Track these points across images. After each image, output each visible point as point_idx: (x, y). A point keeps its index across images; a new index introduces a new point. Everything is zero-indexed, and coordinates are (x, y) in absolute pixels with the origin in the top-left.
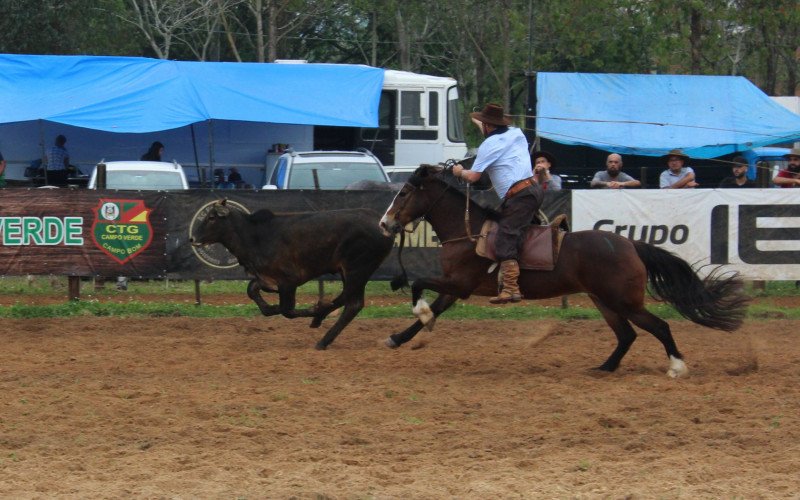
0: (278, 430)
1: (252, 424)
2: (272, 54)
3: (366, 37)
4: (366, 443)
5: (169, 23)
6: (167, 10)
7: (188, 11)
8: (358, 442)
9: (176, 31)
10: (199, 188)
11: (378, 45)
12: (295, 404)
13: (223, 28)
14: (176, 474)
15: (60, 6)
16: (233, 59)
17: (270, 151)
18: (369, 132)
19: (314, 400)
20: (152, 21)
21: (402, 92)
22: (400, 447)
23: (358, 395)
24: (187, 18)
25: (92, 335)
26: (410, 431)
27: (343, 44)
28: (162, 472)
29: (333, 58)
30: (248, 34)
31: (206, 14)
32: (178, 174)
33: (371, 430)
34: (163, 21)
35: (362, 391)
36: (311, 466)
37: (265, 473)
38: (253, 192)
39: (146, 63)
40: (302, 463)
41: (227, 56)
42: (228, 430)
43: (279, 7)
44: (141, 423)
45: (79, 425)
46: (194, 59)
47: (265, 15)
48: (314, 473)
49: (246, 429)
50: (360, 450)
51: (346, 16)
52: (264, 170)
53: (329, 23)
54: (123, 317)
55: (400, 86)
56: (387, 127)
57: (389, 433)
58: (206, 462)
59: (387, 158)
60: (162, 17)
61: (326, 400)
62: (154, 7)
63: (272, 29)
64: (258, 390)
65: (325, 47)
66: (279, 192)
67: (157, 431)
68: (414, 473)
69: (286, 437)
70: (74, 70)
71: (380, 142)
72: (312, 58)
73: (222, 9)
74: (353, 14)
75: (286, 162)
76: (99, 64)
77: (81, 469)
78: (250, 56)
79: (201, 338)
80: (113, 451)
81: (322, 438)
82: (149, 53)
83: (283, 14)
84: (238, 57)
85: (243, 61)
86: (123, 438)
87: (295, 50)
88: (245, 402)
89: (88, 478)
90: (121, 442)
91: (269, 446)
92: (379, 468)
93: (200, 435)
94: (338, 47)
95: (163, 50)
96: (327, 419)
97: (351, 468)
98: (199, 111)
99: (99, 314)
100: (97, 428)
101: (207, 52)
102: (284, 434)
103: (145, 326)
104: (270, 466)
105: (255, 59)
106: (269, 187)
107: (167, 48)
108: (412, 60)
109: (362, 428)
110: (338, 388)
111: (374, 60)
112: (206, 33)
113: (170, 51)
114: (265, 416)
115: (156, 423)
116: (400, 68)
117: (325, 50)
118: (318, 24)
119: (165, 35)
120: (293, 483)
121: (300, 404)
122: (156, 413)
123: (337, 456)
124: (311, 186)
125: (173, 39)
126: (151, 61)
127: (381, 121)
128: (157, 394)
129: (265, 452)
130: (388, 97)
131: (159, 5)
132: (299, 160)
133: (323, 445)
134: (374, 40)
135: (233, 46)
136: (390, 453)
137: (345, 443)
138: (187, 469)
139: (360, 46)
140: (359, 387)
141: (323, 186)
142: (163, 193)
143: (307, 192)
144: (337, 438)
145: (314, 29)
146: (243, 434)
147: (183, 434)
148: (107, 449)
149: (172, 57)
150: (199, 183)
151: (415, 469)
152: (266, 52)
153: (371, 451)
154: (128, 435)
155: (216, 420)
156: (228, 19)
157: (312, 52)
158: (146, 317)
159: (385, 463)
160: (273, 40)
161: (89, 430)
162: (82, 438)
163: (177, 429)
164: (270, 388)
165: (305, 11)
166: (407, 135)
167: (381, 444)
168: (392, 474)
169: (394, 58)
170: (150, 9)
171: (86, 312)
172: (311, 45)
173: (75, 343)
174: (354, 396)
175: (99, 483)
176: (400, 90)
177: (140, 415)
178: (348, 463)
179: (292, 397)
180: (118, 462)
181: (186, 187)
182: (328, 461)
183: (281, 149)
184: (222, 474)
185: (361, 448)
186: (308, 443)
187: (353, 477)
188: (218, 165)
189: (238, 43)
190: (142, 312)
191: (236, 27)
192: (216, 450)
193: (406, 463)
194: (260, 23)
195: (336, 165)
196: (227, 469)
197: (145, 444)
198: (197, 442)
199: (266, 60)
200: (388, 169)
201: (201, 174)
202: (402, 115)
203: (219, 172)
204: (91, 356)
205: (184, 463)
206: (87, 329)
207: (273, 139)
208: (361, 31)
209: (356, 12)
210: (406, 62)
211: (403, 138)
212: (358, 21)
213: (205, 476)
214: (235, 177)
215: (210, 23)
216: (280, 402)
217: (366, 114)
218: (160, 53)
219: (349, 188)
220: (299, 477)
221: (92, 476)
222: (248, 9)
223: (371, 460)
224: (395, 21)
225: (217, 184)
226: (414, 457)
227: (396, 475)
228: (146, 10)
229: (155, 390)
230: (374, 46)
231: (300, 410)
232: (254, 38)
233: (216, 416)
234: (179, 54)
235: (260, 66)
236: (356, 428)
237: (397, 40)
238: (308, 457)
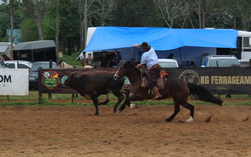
0: (206, 139)
1: (198, 137)
2: (204, 26)
3: (232, 21)
4: (233, 143)
5: (172, 17)
6: (171, 13)
7: (178, 14)
8: (231, 143)
9: (174, 20)
10: (182, 67)
11: (236, 23)
12: (211, 132)
13: (189, 19)
14: (175, 153)
15: (139, 13)
16: (192, 28)
17: (203, 55)
18: (233, 49)
19: (217, 130)
20: (167, 17)
21: (244, 37)
22: (243, 145)
23: (231, 129)
24: (178, 16)
25: (150, 111)
26: (247, 140)
27: (225, 23)
28: (171, 152)
29: (222, 27)
30: (196, 20)
31: (184, 14)
32: (175, 63)
33: (235, 139)
34: (171, 17)
35: (232, 128)
36: (216, 150)
37: (202, 152)
38: (198, 68)
39: (165, 30)
40: (214, 149)
41: (190, 27)
42: (191, 139)
43: (206, 12)
44: (165, 137)
45: (146, 138)
46: (180, 28)
47: (202, 15)
48: (218, 152)
49: (196, 139)
50: (231, 146)
51: (226, 15)
52: (201, 61)
53: (221, 17)
54: (159, 106)
55: (243, 35)
56: (239, 48)
57: (240, 140)
58: (184, 149)
59: (239, 57)
60: (170, 15)
61: (221, 130)
62: (168, 13)
63: (204, 19)
64: (200, 127)
65: (220, 24)
66: (206, 68)
67: (170, 140)
68: (248, 153)
69: (209, 142)
70: (143, 32)
71: (237, 52)
72: (216, 27)
73: (188, 13)
74: (228, 14)
75: (208, 59)
76: (151, 30)
77: (147, 151)
78: (197, 27)
79: (183, 112)
80: (157, 146)
81: (220, 142)
82: (166, 26)
83: (207, 14)
84: (193, 27)
85: (195, 28)
86: (159, 142)
87: (211, 25)
88: (196, 131)
89: (149, 154)
90: (159, 143)
91: (203, 144)
92: (237, 151)
93: (182, 141)
94: (224, 24)
95: (170, 25)
96: (221, 136)
97: (229, 151)
98: (181, 43)
99: (152, 105)
100: (152, 139)
101: (184, 26)
102: (208, 141)
103: (166, 108)
104: (204, 150)
105: (198, 28)
106: (203, 66)
107: (172, 25)
108: (246, 27)
109: (232, 139)
110: (225, 127)
111: (235, 28)
112: (183, 20)
113: (173, 26)
114: (202, 135)
115: (169, 137)
116: (243, 30)
117: (220, 25)
118: (218, 17)
119: (171, 21)
120: (211, 155)
121: (213, 132)
122: (169, 134)
123: (224, 147)
124: (216, 66)
125: (174, 22)
126: (167, 29)
127: (237, 46)
128: (169, 129)
129: (203, 146)
130: (239, 39)
131: (169, 12)
132: (212, 58)
133: (220, 144)
134: (235, 22)
135: (192, 24)
136: (241, 147)
137: (227, 143)
138: (179, 151)
139: (230, 23)
140: (231, 126)
141: (220, 66)
142: (171, 68)
143: (215, 68)
144: (224, 142)
145: (216, 18)
146: (196, 141)
147: (177, 141)
148: (155, 145)
149: (173, 27)
150: (182, 65)
151: (248, 151)
152: (202, 26)
153: (235, 146)
154: (161, 141)
155: (187, 136)
156: (190, 16)
157: (216, 26)
158: (166, 105)
159: (239, 149)
160: (204, 22)
161: (149, 139)
162: (147, 142)
163: (176, 139)
164: (204, 127)
165: (214, 13)
166: (245, 50)
167: (238, 144)
168: (241, 153)
169: (241, 27)
170: (167, 13)
171: (148, 104)
172: (215, 23)
173: (145, 113)
174: (230, 129)
175: (152, 155)
176: (243, 37)
177: (164, 135)
178: (228, 149)
179: (210, 129)
180: (158, 149)
181: (178, 67)
182: (221, 149)
183: (206, 55)
184: (189, 153)
185: (232, 145)
186: (215, 143)
187: (229, 154)
188: (187, 60)
189: (193, 23)
190: (165, 104)
191: (192, 19)
192: (187, 145)
193: (245, 149)
194: (200, 17)
195: (223, 59)
196: (191, 151)
197: (166, 144)
198: (182, 143)
199: (202, 28)
200: (239, 61)
201: (182, 62)
202: (244, 44)
203: (188, 62)
204: (150, 117)
205: (178, 149)
206: (148, 109)
207: (204, 52)
208: (231, 19)
209: (229, 13)
210: (245, 28)
211: (244, 51)
212: (230, 16)
213: (184, 153)
214: (192, 63)
215: (185, 17)
216: (207, 131)
217: (232, 44)
218: (170, 27)
219: (228, 66)
220: (213, 154)
221: (150, 153)
222: (196, 13)
223: (235, 149)
224: (241, 16)
225: (187, 65)
226: (248, 148)
227: (243, 153)
228: (165, 14)
229: (169, 127)
230: (235, 23)
231: (213, 133)
232: (198, 22)
233: (187, 135)
234: (175, 26)
235: (200, 30)
236: (230, 139)
237: (242, 21)
238: (215, 148)
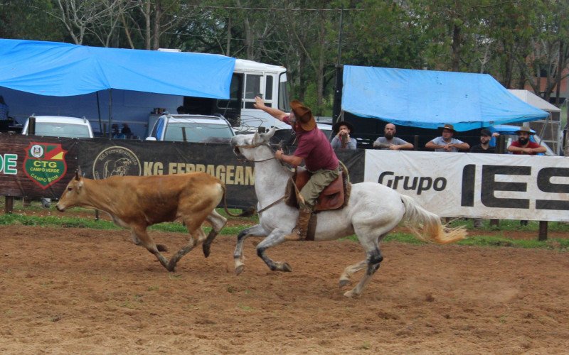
0: (151, 311)
1: (132, 306)
2: (156, 44)
3: (223, 35)
4: (213, 323)
5: (84, 19)
6: (82, 10)
7: (97, 12)
8: (207, 322)
9: (89, 25)
10: (101, 137)
11: (231, 41)
12: (163, 294)
13: (122, 25)
14: (77, 340)
15: (7, 4)
16: (129, 47)
17: (152, 113)
18: (223, 102)
19: (177, 291)
20: (72, 17)
21: (248, 75)
22: (236, 327)
23: (208, 289)
24: (97, 16)
25: (21, 239)
26: (244, 316)
27: (206, 39)
28: (67, 338)
29: (199, 48)
30: (139, 29)
31: (110, 14)
32: (87, 127)
33: (217, 314)
34: (80, 18)
35: (211, 286)
36: (173, 338)
37: (140, 342)
38: (140, 141)
39: (65, 47)
40: (166, 336)
41: (124, 44)
42: (115, 310)
43: (162, 11)
44: (53, 302)
45: (10, 302)
46: (100, 45)
47: (152, 17)
48: (175, 343)
49: (128, 310)
50: (208, 328)
51: (209, 20)
52: (147, 126)
53: (198, 24)
54: (43, 227)
55: (247, 71)
56: (235, 99)
57: (229, 317)
58: (98, 332)
60: (79, 14)
61: (185, 291)
62: (73, 7)
63: (157, 27)
64: (137, 282)
66: (158, 142)
67: (65, 309)
68: (246, 346)
69: (156, 317)
70: (14, 50)
72: (184, 48)
73: (122, 11)
74: (215, 18)
75: (163, 121)
76: (33, 46)
77: (10, 334)
78: (141, 45)
79: (98, 243)
80: (33, 322)
81: (182, 319)
82: (69, 40)
83: (165, 16)
84: (132, 46)
85: (135, 48)
86: (40, 313)
87: (172, 42)
88: (129, 291)
89: (15, 340)
90: (39, 315)
91: (143, 322)
92: (222, 341)
93: (95, 313)
94: (203, 41)
95: (79, 37)
96: (186, 305)
97: (201, 340)
98: (102, 81)
99: (26, 224)
100: (22, 305)
101: (110, 41)
102: (155, 315)
103: (59, 233)
104: (144, 337)
105: (144, 48)
106: (150, 138)
107: (82, 37)
108: (255, 53)
109: (211, 312)
110: (194, 284)
111: (228, 51)
112: (110, 27)
113: (84, 38)
114: (141, 301)
115: (64, 303)
116: (246, 59)
117: (194, 42)
118: (189, 24)
119: (81, 27)
120: (160, 349)
121: (168, 294)
122: (64, 296)
123: (192, 332)
124: (180, 138)
125: (86, 31)
126: (70, 46)
127: (231, 95)
128: (65, 283)
129: (141, 327)
130: (238, 78)
131: (77, 6)
132: (172, 120)
133: (182, 324)
134: (229, 37)
135: (129, 37)
136: (230, 331)
137: (198, 323)
138: (85, 336)
139: (218, 41)
140: (209, 283)
141: (189, 140)
142: (75, 139)
143: (177, 143)
144: (193, 318)
145: (186, 27)
146: (127, 314)
147: (83, 312)
148: (29, 320)
149: (84, 44)
150: (101, 133)
151: (247, 343)
152: (152, 43)
153: (217, 329)
154: (44, 311)
155: (107, 302)
156: (126, 19)
157: (184, 44)
158: (59, 227)
159: (225, 338)
160: (157, 35)
161: (16, 306)
162: (11, 312)
163: (79, 308)
164: (146, 281)
165: (181, 15)
166: (250, 106)
167: (223, 325)
168: (231, 346)
169: (243, 50)
170: (71, 8)
171: (17, 222)
172: (183, 39)
173: (9, 244)
174: (206, 289)
175: (22, 344)
176: (246, 74)
177: (53, 297)
178: (200, 337)
179: (161, 288)
180: (37, 330)
181: (91, 136)
182: (185, 335)
183: (160, 112)
184: (110, 341)
185: (209, 327)
186: (171, 321)
187: (203, 347)
188: (114, 121)
189: (132, 36)
190: (57, 224)
191: (131, 25)
192: (106, 324)
193: (240, 338)
194: (148, 22)
195: (199, 125)
196: (114, 338)
197: (56, 318)
198: (93, 318)
199: (152, 49)
200: (235, 129)
201: (102, 126)
202: (247, 91)
203: (115, 126)
204: (20, 254)
205: (83, 332)
206: (17, 233)
207: (154, 105)
208: (220, 31)
209: (216, 17)
210: (251, 54)
211: (246, 108)
212: (217, 23)
213: (98, 342)
214: (126, 130)
215: (113, 20)
216: (153, 292)
217: (221, 89)
218: (76, 41)
220: (164, 346)
221: (17, 339)
222: (140, 11)
223: (216, 335)
224: (244, 25)
225: (113, 135)
226: (247, 334)
227: (234, 347)
228: (68, 10)
229: (64, 280)
230: (229, 41)
231: (167, 298)
232: (144, 33)
233: (107, 300)
234: (90, 41)
235: (148, 52)
236: (206, 312)
237: (245, 38)
238: (171, 331)
